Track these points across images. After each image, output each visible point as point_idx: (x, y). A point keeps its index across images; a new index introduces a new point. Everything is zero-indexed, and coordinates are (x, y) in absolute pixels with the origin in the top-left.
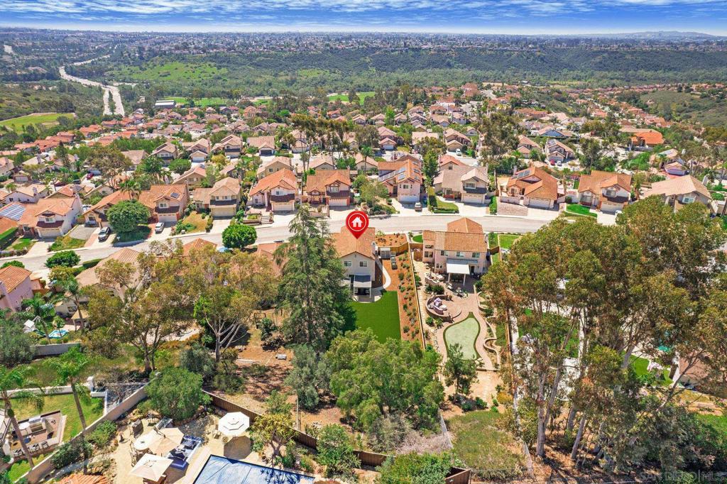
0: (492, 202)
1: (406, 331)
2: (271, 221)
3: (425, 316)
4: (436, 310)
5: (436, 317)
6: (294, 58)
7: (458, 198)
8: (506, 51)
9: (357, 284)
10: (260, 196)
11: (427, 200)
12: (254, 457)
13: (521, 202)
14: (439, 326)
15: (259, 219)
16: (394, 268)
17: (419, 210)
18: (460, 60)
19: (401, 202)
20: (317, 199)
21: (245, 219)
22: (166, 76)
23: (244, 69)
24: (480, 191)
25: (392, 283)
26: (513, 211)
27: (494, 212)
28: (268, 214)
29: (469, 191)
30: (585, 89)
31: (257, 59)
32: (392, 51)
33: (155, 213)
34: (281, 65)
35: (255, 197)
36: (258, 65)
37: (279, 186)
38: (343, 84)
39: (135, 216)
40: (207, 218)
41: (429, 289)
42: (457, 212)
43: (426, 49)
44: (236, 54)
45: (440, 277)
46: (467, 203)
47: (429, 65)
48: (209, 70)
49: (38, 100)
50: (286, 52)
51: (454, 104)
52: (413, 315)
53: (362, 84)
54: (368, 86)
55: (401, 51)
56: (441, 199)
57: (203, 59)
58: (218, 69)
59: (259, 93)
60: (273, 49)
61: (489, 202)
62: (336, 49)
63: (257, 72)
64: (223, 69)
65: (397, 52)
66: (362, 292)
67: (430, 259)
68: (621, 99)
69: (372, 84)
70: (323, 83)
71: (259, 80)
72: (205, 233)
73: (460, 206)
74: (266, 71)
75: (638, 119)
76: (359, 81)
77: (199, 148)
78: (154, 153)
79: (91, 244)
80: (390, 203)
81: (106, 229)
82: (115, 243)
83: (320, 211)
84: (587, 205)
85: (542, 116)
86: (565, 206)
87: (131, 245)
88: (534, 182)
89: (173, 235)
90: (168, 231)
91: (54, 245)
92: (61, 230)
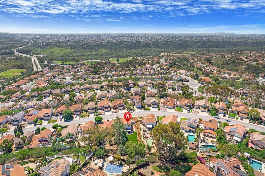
0: (159, 107)
1: (139, 141)
2: (104, 114)
3: (143, 137)
4: (145, 136)
5: (145, 137)
6: (97, 46)
7: (150, 106)
8: (169, 42)
9: (128, 131)
10: (101, 107)
11: (142, 107)
12: (115, 163)
13: (166, 107)
14: (146, 139)
15: (101, 113)
16: (136, 126)
17: (141, 110)
18: (153, 45)
19: (136, 107)
20: (115, 107)
21: (98, 113)
22: (53, 52)
23: (80, 50)
24: (155, 104)
25: (135, 130)
26: (163, 110)
27: (159, 110)
28: (103, 112)
29: (153, 104)
30: (194, 55)
31: (85, 46)
32: (131, 43)
33: (74, 112)
34: (93, 48)
35: (99, 107)
36: (85, 48)
37: (106, 105)
38: (115, 55)
39: (70, 114)
40: (87, 113)
41: (143, 131)
42: (150, 110)
44: (77, 44)
45: (146, 128)
46: (153, 107)
47: (143, 47)
48: (68, 50)
49: (11, 64)
50: (94, 43)
51: (151, 66)
52: (140, 137)
53: (121, 55)
54: (123, 56)
55: (134, 42)
56: (146, 106)
57: (65, 46)
58: (71, 50)
59: (86, 59)
60: (90, 42)
61: (158, 107)
62: (111, 42)
63: (84, 51)
64: (72, 50)
65: (132, 43)
66: (129, 132)
67: (143, 124)
68: (205, 60)
69: (124, 55)
70: (108, 55)
71: (85, 54)
72: (88, 117)
73: (151, 108)
74: (88, 50)
75: (210, 68)
76: (120, 54)
77: (77, 88)
78: (63, 90)
79: (58, 121)
80: (133, 108)
81: (61, 117)
82: (65, 121)
83: (116, 111)
84: (181, 107)
85: (178, 71)
86: (176, 107)
87: (70, 121)
88: (169, 101)
89: (80, 118)
90: (78, 117)
91: (49, 122)
92: (49, 118)
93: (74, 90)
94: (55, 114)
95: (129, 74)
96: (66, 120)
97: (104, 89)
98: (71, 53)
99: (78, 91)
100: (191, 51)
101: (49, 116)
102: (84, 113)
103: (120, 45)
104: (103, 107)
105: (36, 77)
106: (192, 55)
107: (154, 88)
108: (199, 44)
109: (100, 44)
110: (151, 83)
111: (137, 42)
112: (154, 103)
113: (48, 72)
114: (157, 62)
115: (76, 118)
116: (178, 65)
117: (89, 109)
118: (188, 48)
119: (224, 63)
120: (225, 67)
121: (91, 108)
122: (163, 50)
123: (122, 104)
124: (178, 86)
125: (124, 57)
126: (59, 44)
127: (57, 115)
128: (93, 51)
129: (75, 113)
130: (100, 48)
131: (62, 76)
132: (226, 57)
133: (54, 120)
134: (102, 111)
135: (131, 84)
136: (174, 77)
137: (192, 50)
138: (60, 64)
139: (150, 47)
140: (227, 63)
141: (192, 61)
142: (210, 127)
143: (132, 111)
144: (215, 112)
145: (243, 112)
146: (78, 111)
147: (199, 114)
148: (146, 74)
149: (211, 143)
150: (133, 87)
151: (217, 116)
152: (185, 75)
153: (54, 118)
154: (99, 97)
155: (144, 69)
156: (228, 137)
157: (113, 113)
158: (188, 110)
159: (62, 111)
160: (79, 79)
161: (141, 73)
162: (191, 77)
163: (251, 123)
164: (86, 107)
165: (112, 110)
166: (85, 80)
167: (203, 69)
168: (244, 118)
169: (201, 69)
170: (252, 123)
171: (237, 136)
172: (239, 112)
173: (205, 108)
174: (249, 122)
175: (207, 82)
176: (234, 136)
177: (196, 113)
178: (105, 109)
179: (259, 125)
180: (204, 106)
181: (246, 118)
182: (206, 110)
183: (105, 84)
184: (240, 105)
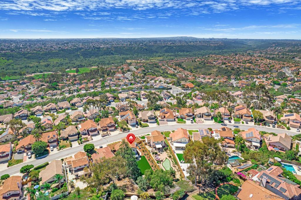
0: (157, 121)
1: (152, 166)
2: (92, 139)
3: (156, 162)
4: (158, 159)
5: (159, 161)
6: (46, 54)
7: (147, 121)
10: (85, 131)
11: (137, 124)
13: (165, 120)
14: (160, 163)
15: (88, 139)
16: (140, 149)
17: (137, 128)
18: (116, 51)
19: (131, 125)
20: (104, 128)
21: (83, 140)
23: (22, 60)
24: (153, 119)
25: (142, 153)
26: (164, 124)
27: (159, 124)
28: (90, 137)
29: (150, 119)
30: (163, 61)
31: (28, 55)
32: (89, 49)
33: (48, 144)
34: (40, 57)
35: (83, 131)
36: (28, 58)
37: (92, 127)
38: (71, 65)
39: (44, 147)
40: (68, 141)
41: (153, 153)
42: (148, 126)
43: (102, 48)
44: (16, 53)
45: (154, 149)
46: (150, 123)
47: (104, 54)
48: (3, 61)
50: (41, 51)
51: (122, 75)
52: (152, 162)
53: (79, 64)
54: (82, 65)
55: (92, 49)
56: (142, 122)
58: (8, 60)
59: (33, 72)
60: (35, 50)
61: (156, 121)
62: (64, 49)
63: (29, 61)
64: (10, 60)
65: (91, 50)
67: (149, 144)
68: (176, 65)
69: (83, 64)
70: (62, 65)
71: (31, 65)
72: (70, 148)
73: (148, 124)
74: (33, 60)
75: (183, 73)
76: (78, 63)
77: (38, 110)
78: (17, 115)
79: (26, 160)
80: (127, 126)
81: (29, 154)
82: (36, 157)
83: (107, 133)
84: (182, 118)
85: (155, 78)
86: (176, 119)
87: (44, 157)
88: (167, 113)
89: (59, 150)
90: (55, 149)
91: (9, 164)
92: (9, 158)
93: (35, 112)
94: (18, 151)
95: (100, 86)
96: (39, 156)
97: (76, 107)
98: (9, 65)
99: (41, 114)
100: (159, 57)
101: (7, 155)
102: (62, 143)
103: (76, 53)
104: (88, 131)
106: (161, 61)
107: (138, 100)
108: (165, 49)
110: (133, 94)
111: (97, 48)
112: (151, 117)
114: (127, 70)
115: (52, 151)
116: (151, 72)
117: (69, 136)
118: (155, 54)
119: (195, 67)
120: (198, 71)
121: (72, 134)
122: (128, 56)
123: (112, 124)
124: (164, 95)
125: (84, 67)
127: (21, 151)
128: (41, 61)
129: (50, 145)
130: (49, 57)
131: (5, 96)
132: (196, 61)
133: (17, 160)
134: (87, 136)
135: (110, 98)
136: (155, 85)
137: (159, 55)
139: (112, 54)
140: (198, 67)
141: (163, 67)
142: (226, 136)
143: (127, 130)
144: (219, 119)
145: (247, 115)
146: (54, 141)
147: (203, 123)
148: (121, 85)
149: (233, 154)
150: (114, 101)
151: (223, 123)
152: (165, 83)
153: (16, 157)
154: (75, 118)
155: (115, 79)
156: (247, 144)
157: (103, 137)
158: (192, 121)
159: (30, 144)
160: (32, 98)
161: (114, 84)
162: (172, 84)
163: (256, 126)
164: (64, 134)
165: (101, 132)
166: (42, 98)
167: (177, 75)
168: (248, 121)
169: (175, 75)
170: (258, 125)
171: (255, 141)
172: (243, 116)
173: (208, 116)
174: (255, 125)
175: (191, 88)
176: (252, 141)
177: (200, 123)
178: (90, 133)
179: (264, 126)
180: (207, 114)
181: (250, 121)
182: (210, 118)
183: (77, 101)
184: (241, 108)
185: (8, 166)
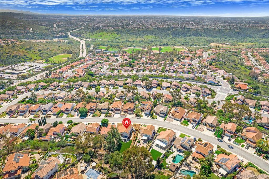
2: (114, 116)
6: (143, 31)
7: (158, 114)
10: (113, 108)
13: (173, 118)
15: (111, 115)
16: (134, 134)
22: (100, 37)
23: (126, 35)
24: (163, 114)
25: (132, 138)
26: (170, 120)
27: (165, 120)
31: (131, 31)
34: (139, 34)
36: (131, 34)
38: (159, 43)
40: (100, 113)
41: (138, 141)
43: (192, 28)
46: (160, 116)
48: (114, 35)
49: (62, 48)
50: (141, 29)
53: (165, 43)
54: (167, 44)
55: (183, 29)
56: (154, 114)
57: (113, 31)
58: (117, 35)
59: (129, 46)
61: (165, 117)
62: (159, 28)
63: (130, 37)
64: (119, 35)
65: (181, 30)
66: (125, 140)
69: (169, 43)
70: (152, 42)
71: (130, 40)
73: (158, 116)
74: (133, 36)
77: (103, 83)
78: (91, 83)
79: (75, 117)
80: (142, 114)
81: (78, 113)
83: (125, 115)
86: (183, 120)
87: (83, 118)
88: (178, 112)
89: (92, 117)
90: (91, 115)
91: (68, 116)
92: (69, 112)
96: (81, 117)
98: (117, 38)
100: (250, 42)
101: (69, 110)
103: (168, 32)
105: (77, 64)
106: (248, 48)
109: (146, 30)
111: (187, 28)
112: (162, 112)
113: (89, 59)
114: (198, 56)
115: (89, 116)
116: (222, 61)
117: (102, 109)
118: (247, 38)
121: (104, 108)
122: (215, 39)
123: (131, 109)
125: (168, 46)
126: (107, 29)
127: (75, 110)
128: (139, 37)
129: (90, 111)
130: (146, 34)
131: (100, 65)
133: (72, 115)
134: (113, 112)
135: (154, 84)
136: (207, 79)
137: (252, 41)
138: (104, 50)
139: (200, 35)
141: (243, 57)
142: (201, 152)
143: (139, 117)
144: (220, 134)
146: (93, 110)
147: (203, 132)
148: (179, 72)
150: (156, 88)
151: (221, 139)
152: (222, 77)
153: (73, 113)
155: (180, 64)
156: (215, 167)
157: (121, 116)
158: (194, 126)
159: (80, 108)
160: (113, 70)
161: (174, 70)
162: (227, 80)
163: (256, 155)
164: (100, 106)
165: (122, 113)
166: (118, 72)
168: (251, 147)
169: (250, 68)
170: (258, 155)
174: (254, 153)
175: (242, 89)
178: (116, 112)
179: (264, 160)
181: (253, 148)
184: (253, 131)
185: (67, 117)
